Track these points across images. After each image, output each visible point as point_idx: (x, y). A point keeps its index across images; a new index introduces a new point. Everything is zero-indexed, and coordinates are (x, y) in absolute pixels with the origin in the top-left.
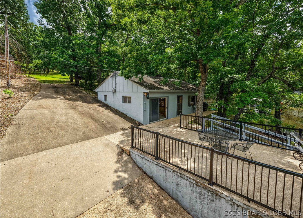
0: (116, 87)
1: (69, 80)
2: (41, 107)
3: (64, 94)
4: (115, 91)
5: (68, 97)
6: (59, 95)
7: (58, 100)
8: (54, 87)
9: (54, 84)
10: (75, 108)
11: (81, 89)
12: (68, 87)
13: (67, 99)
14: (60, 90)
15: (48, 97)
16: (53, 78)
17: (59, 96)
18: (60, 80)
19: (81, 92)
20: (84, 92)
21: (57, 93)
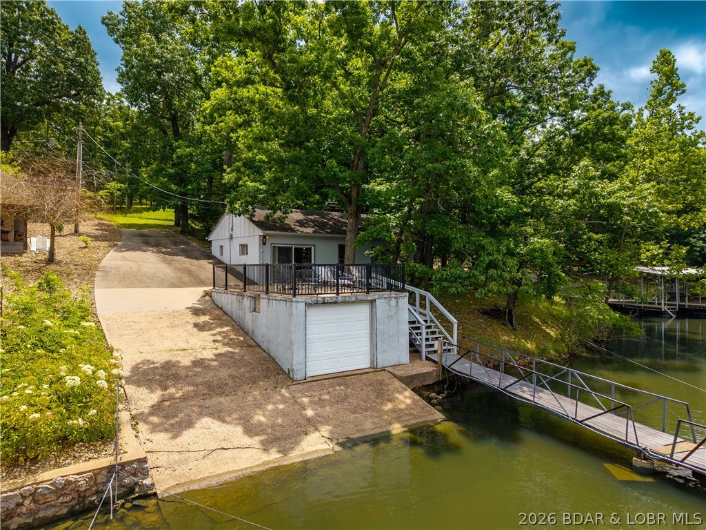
0: (232, 230)
1: (173, 223)
2: (125, 259)
3: (157, 245)
4: (231, 238)
5: (164, 250)
6: (149, 247)
7: (149, 253)
8: (142, 235)
9: (145, 231)
10: (169, 263)
11: (190, 239)
12: (167, 236)
13: (163, 253)
14: (151, 240)
15: (134, 249)
16: (141, 220)
17: (151, 249)
18: (154, 223)
19: (186, 244)
20: (194, 244)
21: (147, 244)
